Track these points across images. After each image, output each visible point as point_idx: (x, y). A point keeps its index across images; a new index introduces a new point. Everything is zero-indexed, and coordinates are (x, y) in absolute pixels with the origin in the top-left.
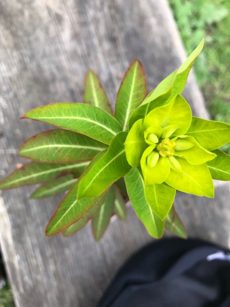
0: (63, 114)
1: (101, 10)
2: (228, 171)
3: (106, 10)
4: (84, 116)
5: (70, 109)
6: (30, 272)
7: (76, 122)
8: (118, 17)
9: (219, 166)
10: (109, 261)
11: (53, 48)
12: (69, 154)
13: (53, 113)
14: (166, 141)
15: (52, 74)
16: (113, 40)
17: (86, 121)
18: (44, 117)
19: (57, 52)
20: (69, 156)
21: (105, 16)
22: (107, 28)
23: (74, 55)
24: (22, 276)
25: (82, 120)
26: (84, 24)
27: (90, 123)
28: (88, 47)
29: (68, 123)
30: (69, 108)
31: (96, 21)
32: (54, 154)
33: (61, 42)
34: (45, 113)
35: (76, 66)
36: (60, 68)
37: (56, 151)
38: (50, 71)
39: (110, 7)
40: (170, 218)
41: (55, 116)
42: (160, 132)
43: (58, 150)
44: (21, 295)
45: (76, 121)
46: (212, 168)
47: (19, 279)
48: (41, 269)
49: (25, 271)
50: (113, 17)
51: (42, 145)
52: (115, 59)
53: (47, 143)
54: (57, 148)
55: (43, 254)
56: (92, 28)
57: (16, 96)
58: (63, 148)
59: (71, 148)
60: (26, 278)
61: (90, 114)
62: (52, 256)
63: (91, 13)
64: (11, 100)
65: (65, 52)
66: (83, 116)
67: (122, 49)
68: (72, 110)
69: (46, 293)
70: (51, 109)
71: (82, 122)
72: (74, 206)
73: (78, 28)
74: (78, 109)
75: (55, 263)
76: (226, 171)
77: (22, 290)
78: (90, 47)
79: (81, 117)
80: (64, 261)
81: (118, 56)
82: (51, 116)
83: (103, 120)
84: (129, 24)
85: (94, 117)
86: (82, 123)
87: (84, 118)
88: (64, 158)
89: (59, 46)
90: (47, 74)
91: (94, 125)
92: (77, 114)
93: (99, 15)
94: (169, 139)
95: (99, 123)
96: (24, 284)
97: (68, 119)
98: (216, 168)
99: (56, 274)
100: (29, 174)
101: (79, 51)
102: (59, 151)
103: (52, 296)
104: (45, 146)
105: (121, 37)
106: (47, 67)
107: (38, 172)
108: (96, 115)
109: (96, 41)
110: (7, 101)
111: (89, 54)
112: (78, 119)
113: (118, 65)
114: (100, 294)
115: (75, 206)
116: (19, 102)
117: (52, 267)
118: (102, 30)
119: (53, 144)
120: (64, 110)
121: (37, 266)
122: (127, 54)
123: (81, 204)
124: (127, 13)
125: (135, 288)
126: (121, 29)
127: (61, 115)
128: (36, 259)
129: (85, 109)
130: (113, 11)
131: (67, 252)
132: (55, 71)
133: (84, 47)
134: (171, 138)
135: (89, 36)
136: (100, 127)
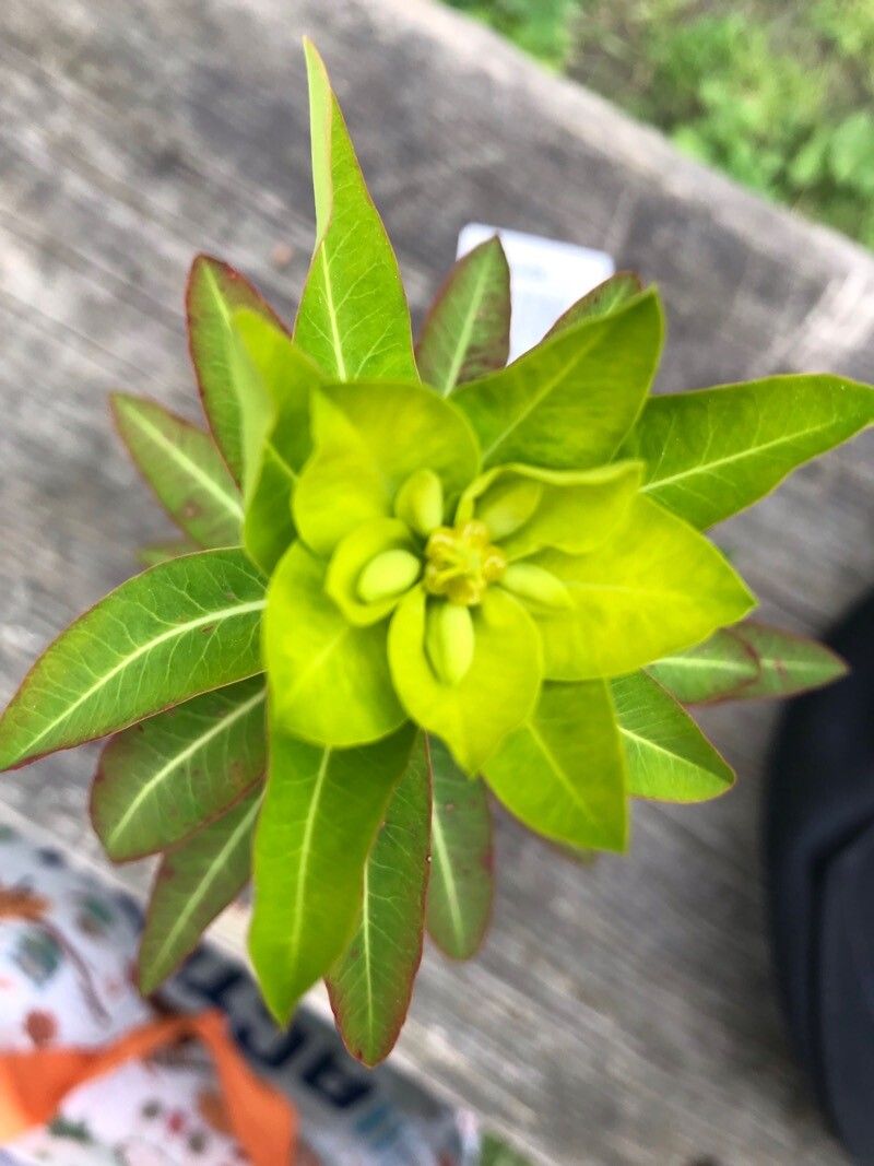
0: (92, 673)
1: (53, 101)
2: (755, 441)
3: (67, 87)
4: (152, 628)
5: (99, 639)
6: (507, 1048)
7: (144, 668)
8: (120, 76)
9: (707, 449)
10: (710, 835)
11: (17, 353)
12: (232, 761)
13: (58, 690)
14: (440, 540)
15: (85, 432)
16: (166, 164)
17: (172, 641)
18: (47, 724)
19: (39, 351)
20: (236, 765)
21: (79, 110)
22: (119, 143)
23: (95, 320)
24: (494, 1076)
25: (156, 647)
26: (42, 194)
27: (189, 634)
28: (114, 255)
29: (124, 693)
30: (93, 635)
31: (67, 150)
32: (191, 795)
33: (24, 314)
34: (39, 709)
35: (129, 344)
36: (87, 394)
37: (189, 780)
38: (67, 428)
39: (72, 70)
40: (739, 659)
41: (76, 698)
42: (397, 529)
43: (189, 774)
44: (534, 1130)
45: (140, 667)
46: (691, 476)
47: (491, 1090)
48: (530, 1013)
49: (489, 1055)
50: (105, 92)
51: (137, 789)
52: (221, 219)
53: (147, 777)
54: (181, 770)
55: (500, 969)
56: (75, 184)
57: (36, 587)
58: (199, 752)
59: (222, 734)
60: (511, 1071)
61: (168, 607)
62: (533, 953)
63: (31, 139)
64: (33, 611)
65: (62, 331)
66: (150, 632)
67: (220, 169)
68: (104, 637)
69: (599, 1066)
70: (46, 685)
71: (161, 656)
72: (371, 918)
73: (36, 226)
74: (121, 618)
75: (558, 966)
76: (749, 447)
77: (524, 1113)
78: (122, 250)
79: (150, 639)
80: (580, 942)
81: (226, 199)
82: (62, 707)
83: (225, 588)
84: (173, 68)
85: (190, 604)
86: (164, 660)
87: (158, 635)
88: (227, 781)
89: (29, 330)
90: (69, 445)
91: (206, 630)
92: (129, 637)
93: (62, 122)
94: (447, 530)
95: (219, 610)
96: (518, 1092)
97: (115, 679)
98: (707, 462)
99: (586, 995)
100: (201, 873)
101: (102, 292)
102: (196, 773)
103: (625, 1062)
104: (149, 787)
105: (181, 131)
106: (49, 423)
107: (222, 843)
108: (190, 589)
109: (120, 216)
110: (26, 624)
111: (136, 275)
112: (145, 653)
113: (250, 227)
114: (760, 949)
115: (375, 916)
116: (61, 597)
117: (558, 987)
118: (110, 162)
119: (162, 765)
120: (84, 655)
121: (513, 1013)
122: (245, 167)
123: (389, 900)
124: (136, 36)
125: (852, 859)
126: (162, 105)
127: (88, 682)
128: (491, 998)
129: (142, 602)
130: (91, 71)
131: (565, 908)
132: (83, 415)
133: (103, 264)
134: (449, 521)
135: (89, 218)
136: (233, 620)
